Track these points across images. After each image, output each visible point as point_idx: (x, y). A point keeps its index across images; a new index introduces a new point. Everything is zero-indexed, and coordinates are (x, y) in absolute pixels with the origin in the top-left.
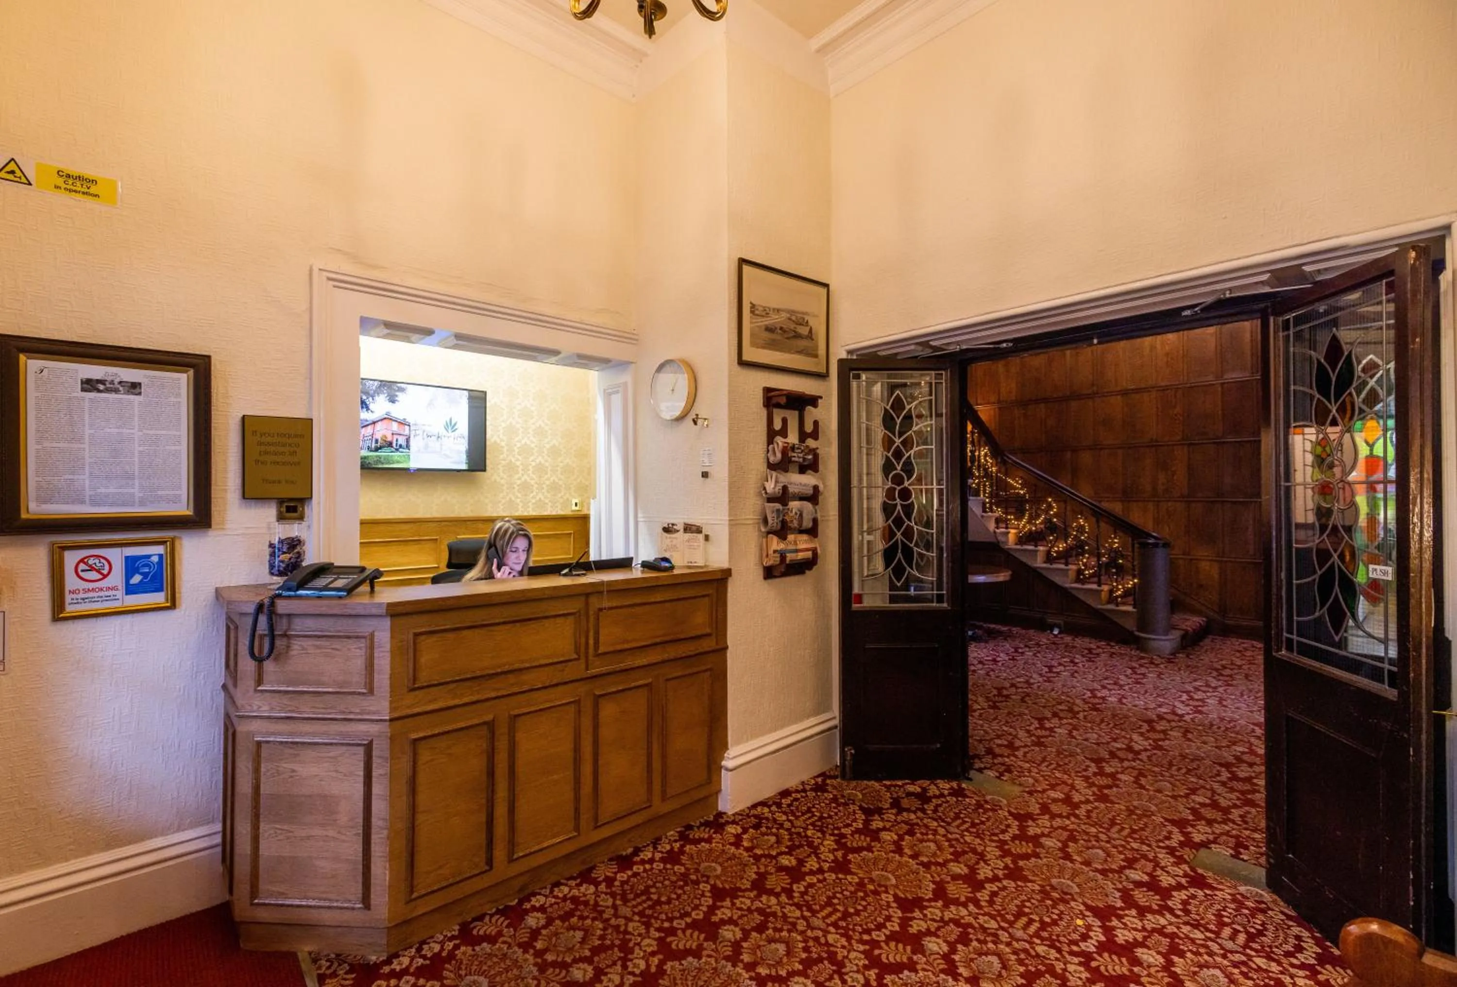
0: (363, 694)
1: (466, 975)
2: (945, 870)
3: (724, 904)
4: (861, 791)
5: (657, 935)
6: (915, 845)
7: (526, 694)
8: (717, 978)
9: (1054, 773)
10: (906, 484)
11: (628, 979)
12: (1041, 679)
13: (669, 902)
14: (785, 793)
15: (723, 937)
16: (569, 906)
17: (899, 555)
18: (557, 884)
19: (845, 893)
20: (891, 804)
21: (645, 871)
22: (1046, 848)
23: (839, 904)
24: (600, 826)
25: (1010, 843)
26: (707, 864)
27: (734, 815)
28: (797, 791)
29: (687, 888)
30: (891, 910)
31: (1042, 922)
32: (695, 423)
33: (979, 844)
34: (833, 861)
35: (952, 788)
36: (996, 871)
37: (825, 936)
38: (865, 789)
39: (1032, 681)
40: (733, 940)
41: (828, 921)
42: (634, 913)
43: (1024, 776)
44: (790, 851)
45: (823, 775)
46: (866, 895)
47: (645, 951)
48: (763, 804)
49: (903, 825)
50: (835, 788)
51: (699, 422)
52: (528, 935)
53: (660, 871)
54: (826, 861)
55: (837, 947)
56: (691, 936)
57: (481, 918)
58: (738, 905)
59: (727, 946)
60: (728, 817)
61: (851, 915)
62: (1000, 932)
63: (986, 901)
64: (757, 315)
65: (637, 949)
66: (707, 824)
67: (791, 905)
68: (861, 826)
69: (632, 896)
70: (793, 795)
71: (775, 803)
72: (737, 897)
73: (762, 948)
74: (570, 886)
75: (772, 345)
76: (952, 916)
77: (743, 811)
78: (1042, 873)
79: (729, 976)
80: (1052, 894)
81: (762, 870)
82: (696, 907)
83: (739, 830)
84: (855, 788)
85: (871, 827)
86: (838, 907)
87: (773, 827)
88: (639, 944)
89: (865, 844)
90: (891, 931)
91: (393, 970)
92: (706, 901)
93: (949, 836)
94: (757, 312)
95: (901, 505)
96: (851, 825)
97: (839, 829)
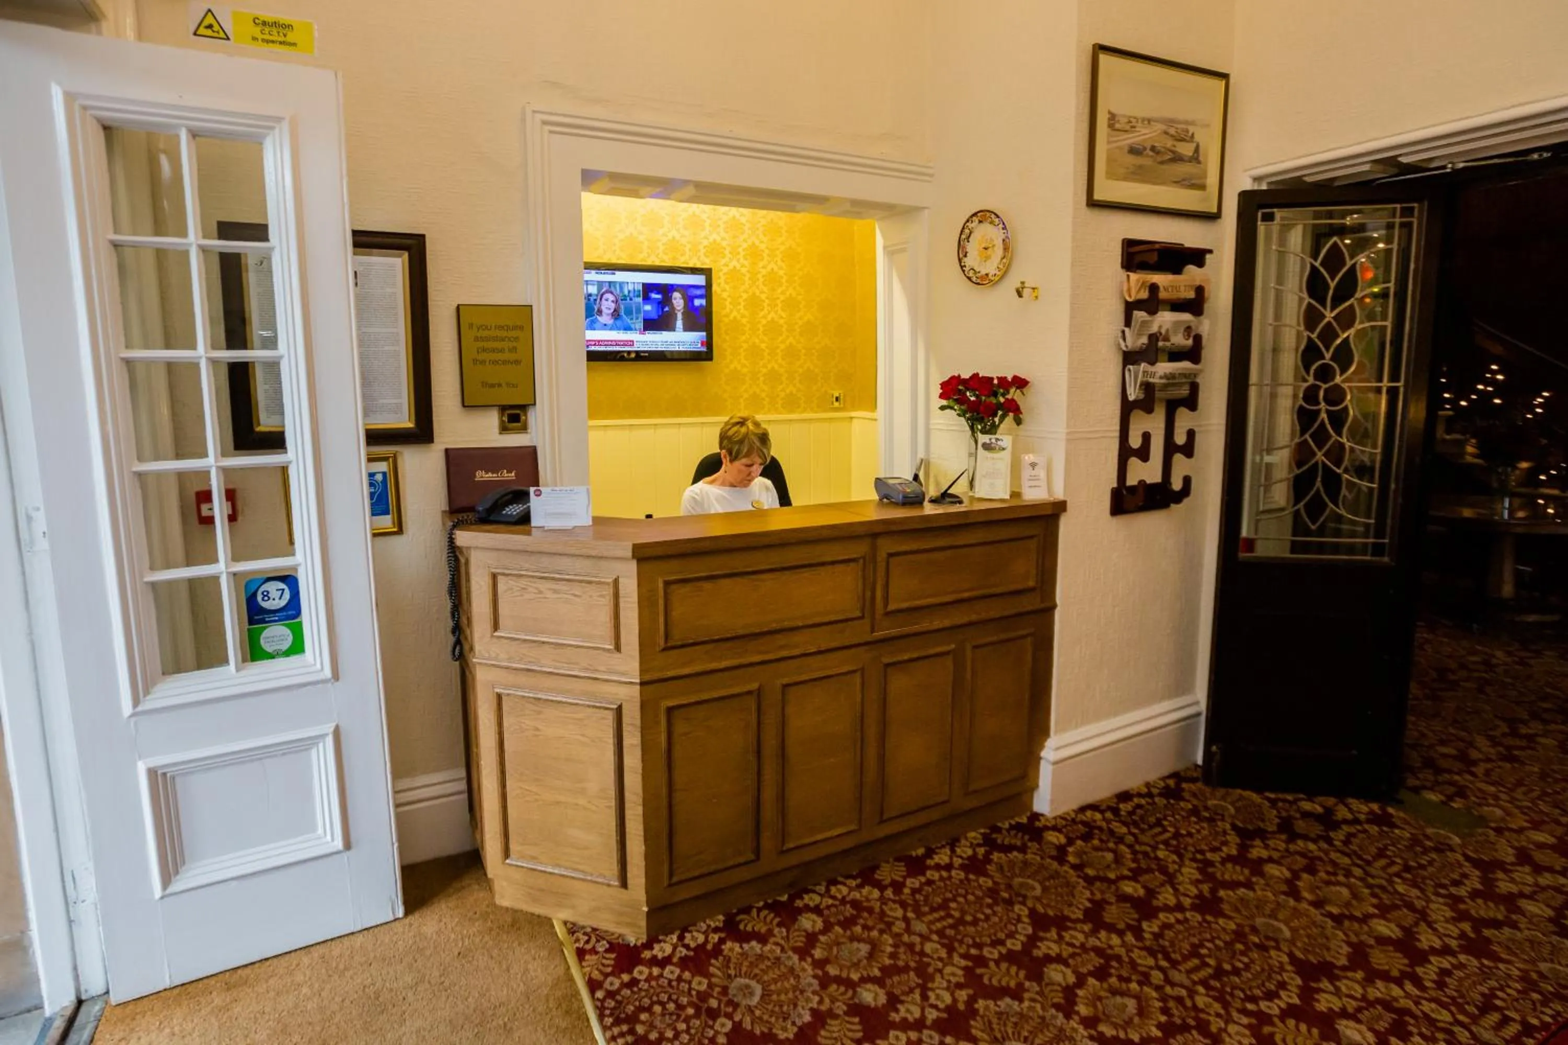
0: (609, 650)
1: (736, 976)
2: (1366, 928)
3: (1048, 935)
4: (1232, 804)
5: (963, 963)
6: (1318, 888)
7: (799, 660)
8: (1045, 1031)
9: (1537, 805)
10: (1338, 379)
11: (930, 1013)
12: (1509, 660)
13: (975, 922)
14: (1124, 796)
15: (1050, 978)
16: (849, 911)
17: (1318, 484)
18: (834, 882)
19: (1218, 942)
20: (1279, 825)
21: (942, 878)
22: (1528, 914)
23: (1210, 956)
24: (885, 821)
25: (1468, 900)
26: (1020, 880)
27: (1055, 818)
28: (1140, 795)
29: (998, 909)
30: (1284, 975)
31: (1524, 1023)
32: (1020, 294)
33: (1418, 898)
34: (1196, 897)
35: (1371, 812)
36: (1446, 940)
37: (1191, 997)
38: (1238, 800)
39: (1494, 661)
40: (1064, 984)
41: (1195, 977)
42: (931, 931)
43: (1489, 805)
44: (1135, 875)
45: (1175, 775)
46: (1248, 949)
47: (949, 981)
48: (1093, 807)
49: (1298, 858)
50: (1194, 795)
51: (1026, 292)
52: (804, 939)
53: (961, 881)
54: (1188, 896)
55: (1209, 1014)
56: (1008, 970)
57: (747, 910)
58: (1067, 938)
59: (1057, 991)
60: (1047, 820)
61: (1227, 973)
62: (1456, 1029)
63: (1434, 981)
64: (1118, 130)
65: (938, 976)
66: (1018, 827)
67: (1140, 948)
68: (1234, 852)
69: (926, 909)
70: (1136, 800)
71: (1110, 808)
72: (1067, 929)
73: (1104, 1001)
74: (849, 887)
75: (1138, 175)
76: (1379, 995)
77: (1068, 814)
78: (1523, 951)
79: (1061, 1030)
80: (1542, 984)
81: (1098, 896)
82: (1011, 935)
83: (1063, 840)
84: (1223, 798)
85: (1249, 856)
86: (1208, 960)
87: (1108, 841)
88: (940, 971)
89: (1241, 878)
90: (1288, 1004)
91: (654, 957)
92: (1024, 929)
93: (1370, 880)
94: (1117, 126)
95: (1328, 412)
96: (1220, 850)
97: (1202, 852)
